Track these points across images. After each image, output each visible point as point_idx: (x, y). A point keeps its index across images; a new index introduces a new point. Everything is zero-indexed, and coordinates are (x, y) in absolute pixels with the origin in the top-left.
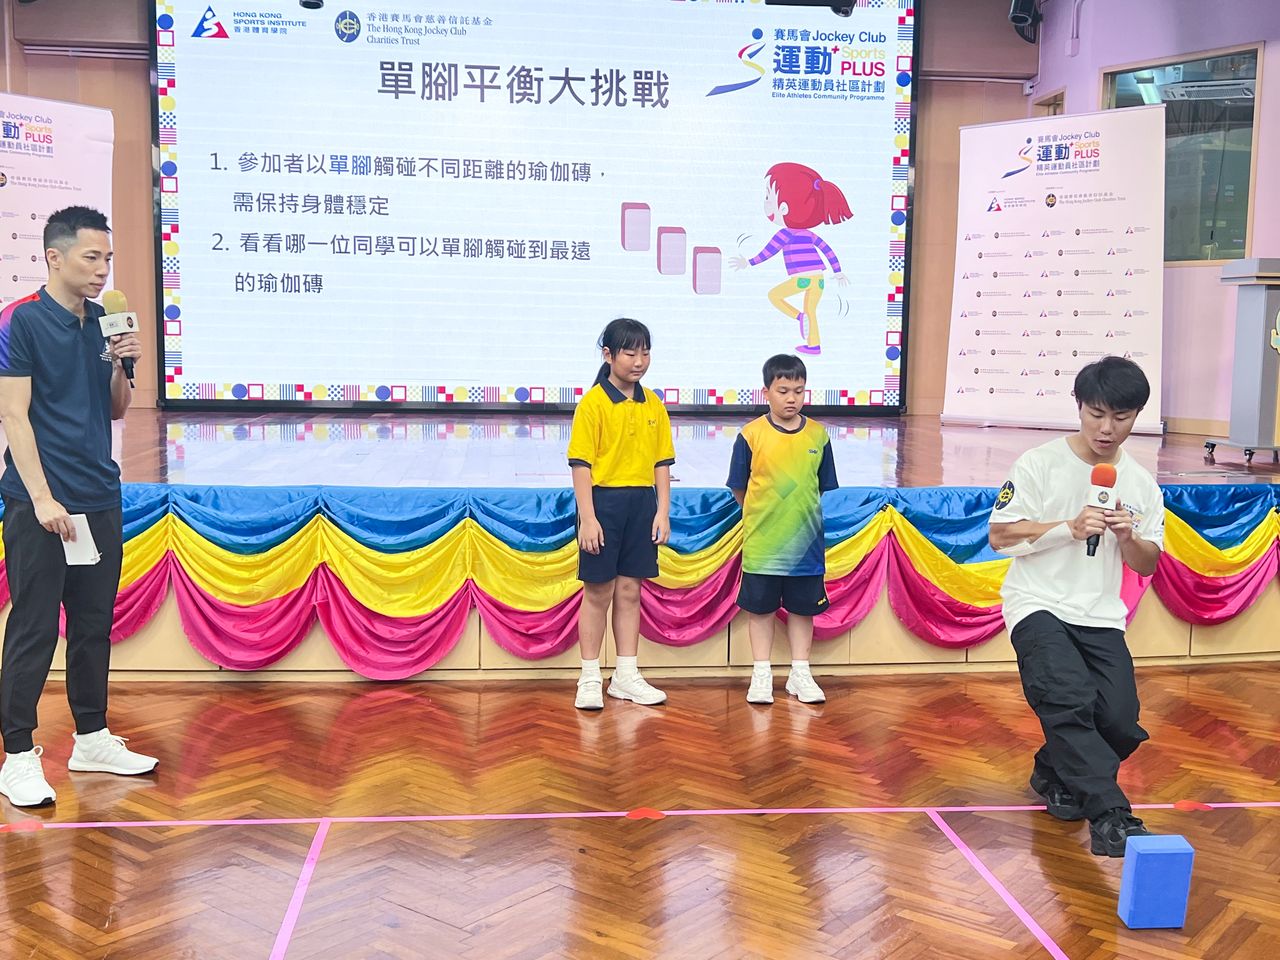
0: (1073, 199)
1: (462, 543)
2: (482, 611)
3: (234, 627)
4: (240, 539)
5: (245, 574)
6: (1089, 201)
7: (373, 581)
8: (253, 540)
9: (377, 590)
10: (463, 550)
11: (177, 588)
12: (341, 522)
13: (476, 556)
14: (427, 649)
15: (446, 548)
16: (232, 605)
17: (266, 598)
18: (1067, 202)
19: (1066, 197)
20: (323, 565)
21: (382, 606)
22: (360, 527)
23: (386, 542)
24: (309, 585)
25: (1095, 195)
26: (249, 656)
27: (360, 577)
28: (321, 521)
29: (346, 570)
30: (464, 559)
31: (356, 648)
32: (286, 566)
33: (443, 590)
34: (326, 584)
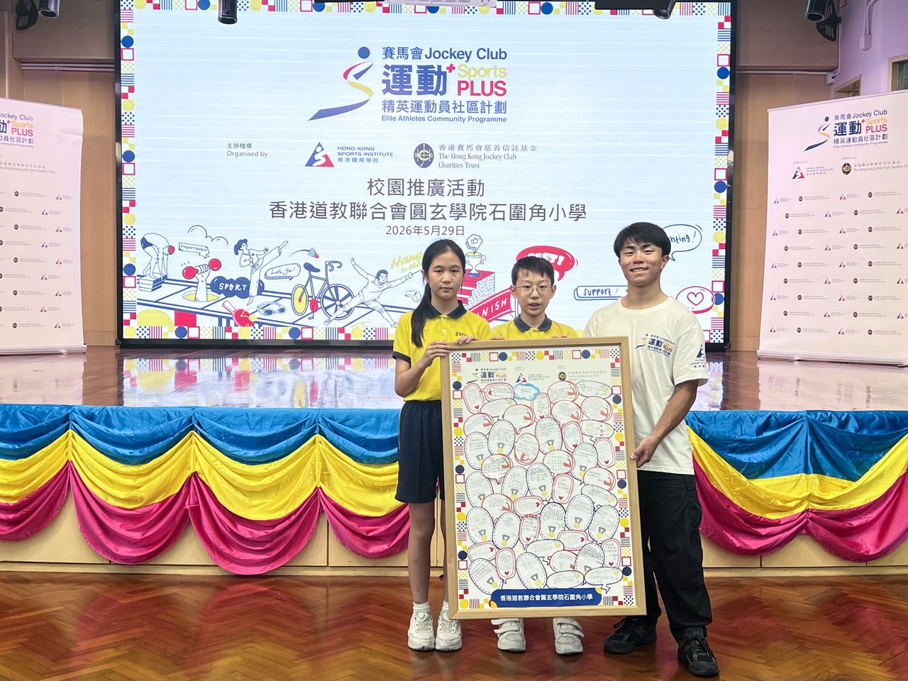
0: (866, 167)
1: (313, 456)
2: (329, 516)
3: (121, 527)
4: (126, 452)
5: (130, 482)
6: (879, 168)
7: (237, 488)
8: (137, 453)
9: (239, 496)
10: (313, 463)
11: (74, 492)
12: (210, 438)
13: (324, 468)
14: (281, 548)
15: (299, 460)
16: (119, 508)
17: (148, 502)
18: (861, 170)
19: (860, 165)
20: (195, 475)
21: (243, 511)
22: (227, 442)
23: (248, 455)
24: (184, 491)
25: (885, 163)
26: (133, 552)
27: (226, 485)
28: (195, 437)
29: (214, 479)
30: (314, 470)
31: (222, 547)
32: (164, 475)
33: (296, 496)
34: (197, 491)
